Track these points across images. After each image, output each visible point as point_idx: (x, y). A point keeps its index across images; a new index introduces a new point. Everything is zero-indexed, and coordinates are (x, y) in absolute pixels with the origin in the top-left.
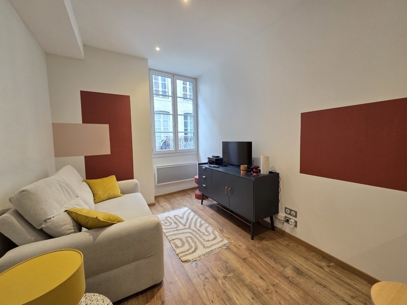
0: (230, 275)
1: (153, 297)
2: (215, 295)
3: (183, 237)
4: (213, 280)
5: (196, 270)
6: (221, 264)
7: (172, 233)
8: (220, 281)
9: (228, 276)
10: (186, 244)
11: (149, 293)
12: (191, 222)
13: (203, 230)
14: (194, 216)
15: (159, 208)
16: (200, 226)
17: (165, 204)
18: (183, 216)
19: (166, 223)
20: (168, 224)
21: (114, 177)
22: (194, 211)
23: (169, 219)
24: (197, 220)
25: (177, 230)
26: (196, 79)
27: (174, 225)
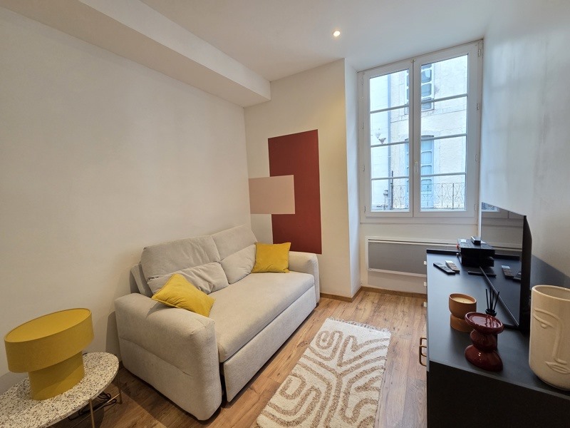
3: (312, 381)
7: (309, 364)
12: (358, 366)
13: (354, 400)
14: (379, 358)
15: (350, 310)
16: (358, 389)
17: (367, 308)
18: (361, 346)
19: (324, 341)
20: (325, 344)
21: (289, 245)
22: (394, 350)
23: (337, 335)
24: (373, 370)
25: (320, 364)
26: (482, 39)
27: (327, 353)
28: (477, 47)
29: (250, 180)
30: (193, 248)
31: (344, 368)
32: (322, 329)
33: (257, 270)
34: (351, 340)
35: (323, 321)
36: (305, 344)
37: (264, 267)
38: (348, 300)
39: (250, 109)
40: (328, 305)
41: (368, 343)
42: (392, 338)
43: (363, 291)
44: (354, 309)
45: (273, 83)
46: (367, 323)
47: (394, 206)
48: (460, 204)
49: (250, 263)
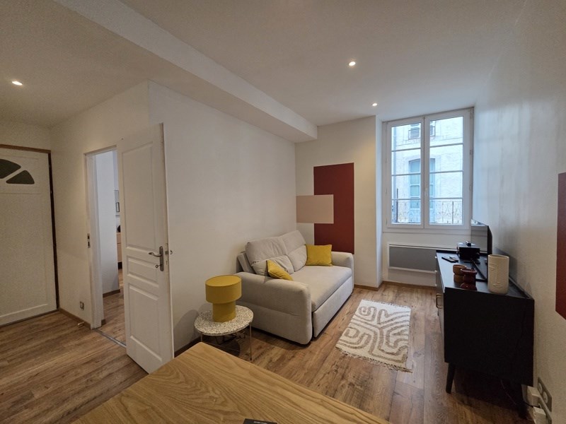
0: (359, 387)
1: (293, 350)
2: (326, 384)
3: (362, 331)
4: (339, 376)
5: (337, 360)
6: (365, 375)
7: (358, 323)
8: (343, 382)
9: (356, 386)
10: (357, 339)
11: (294, 346)
12: (392, 325)
13: (393, 339)
14: (405, 321)
15: (378, 295)
16: (395, 334)
17: (390, 295)
18: (391, 315)
19: (364, 311)
20: (366, 313)
21: (330, 246)
22: (414, 317)
23: (372, 310)
24: (402, 326)
25: (366, 323)
26: (473, 107)
27: (369, 317)
28: (469, 113)
29: (297, 197)
30: (273, 245)
31: (382, 325)
32: (360, 306)
33: (309, 264)
34: (383, 312)
35: (360, 301)
36: (352, 313)
37: (315, 261)
38: (374, 289)
39: (300, 145)
40: (360, 292)
41: (395, 313)
42: (412, 311)
43: (385, 285)
44: (380, 295)
45: (320, 128)
46: (392, 302)
47: (399, 220)
48: (458, 220)
49: (304, 259)
